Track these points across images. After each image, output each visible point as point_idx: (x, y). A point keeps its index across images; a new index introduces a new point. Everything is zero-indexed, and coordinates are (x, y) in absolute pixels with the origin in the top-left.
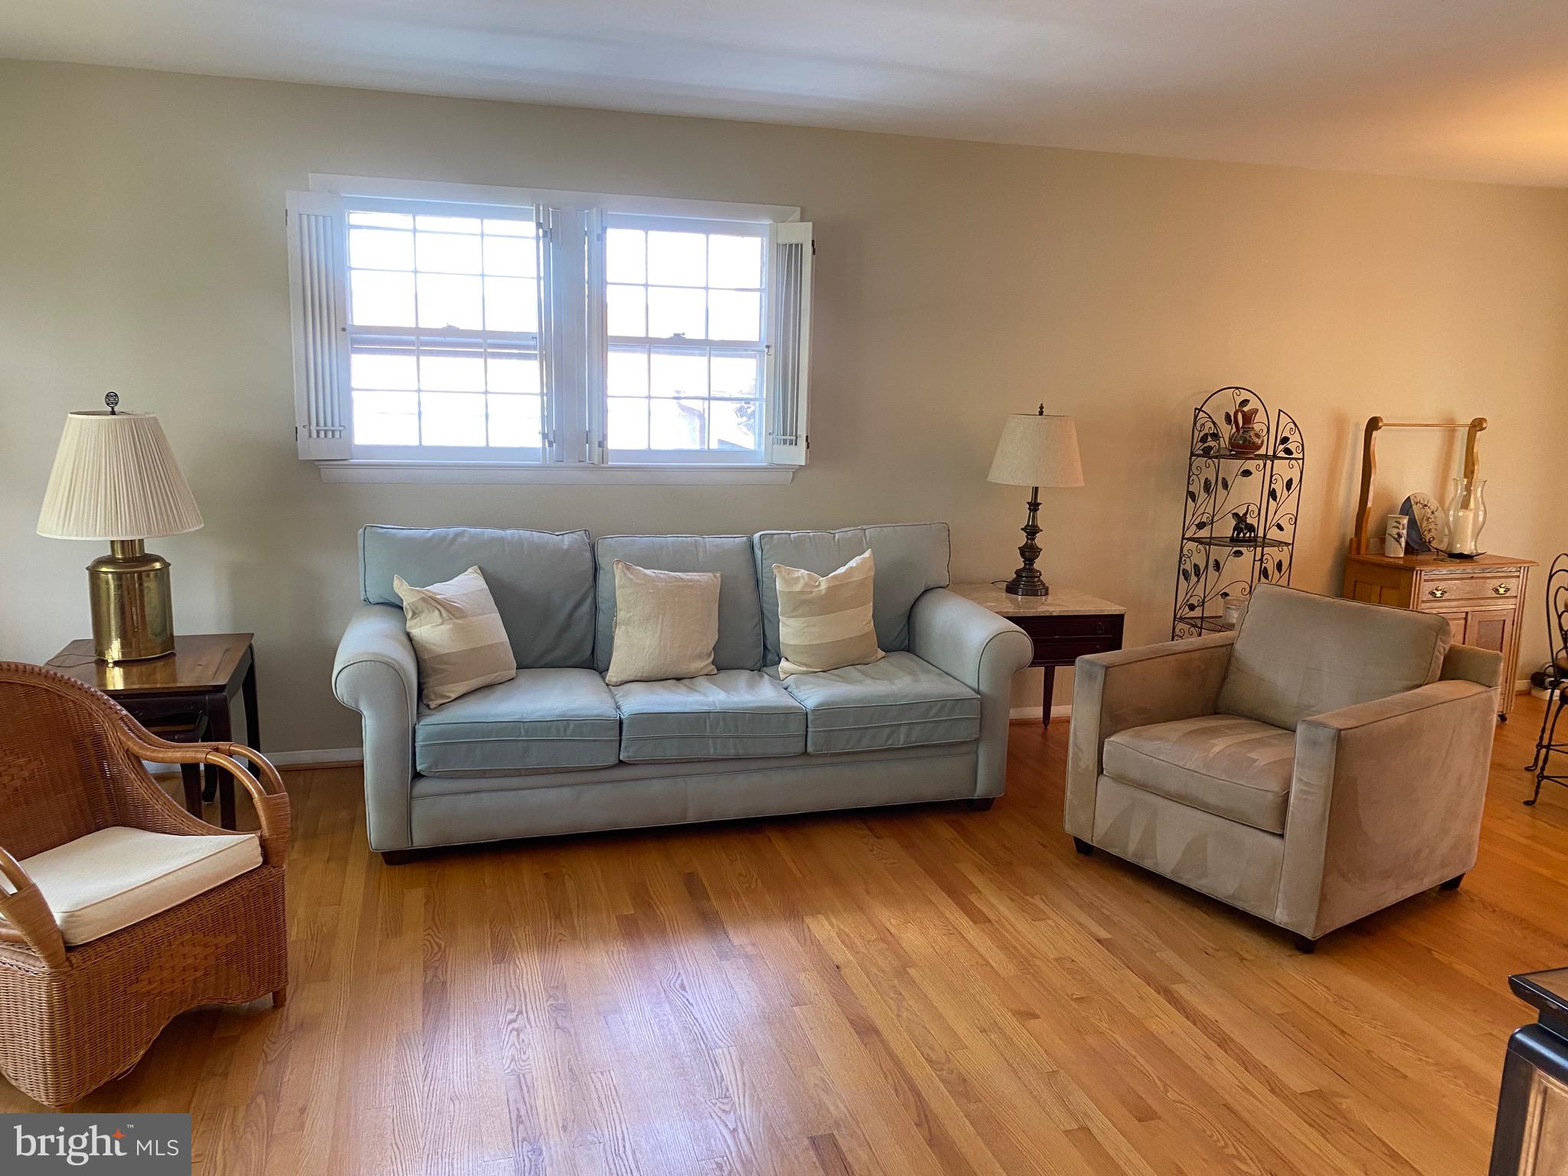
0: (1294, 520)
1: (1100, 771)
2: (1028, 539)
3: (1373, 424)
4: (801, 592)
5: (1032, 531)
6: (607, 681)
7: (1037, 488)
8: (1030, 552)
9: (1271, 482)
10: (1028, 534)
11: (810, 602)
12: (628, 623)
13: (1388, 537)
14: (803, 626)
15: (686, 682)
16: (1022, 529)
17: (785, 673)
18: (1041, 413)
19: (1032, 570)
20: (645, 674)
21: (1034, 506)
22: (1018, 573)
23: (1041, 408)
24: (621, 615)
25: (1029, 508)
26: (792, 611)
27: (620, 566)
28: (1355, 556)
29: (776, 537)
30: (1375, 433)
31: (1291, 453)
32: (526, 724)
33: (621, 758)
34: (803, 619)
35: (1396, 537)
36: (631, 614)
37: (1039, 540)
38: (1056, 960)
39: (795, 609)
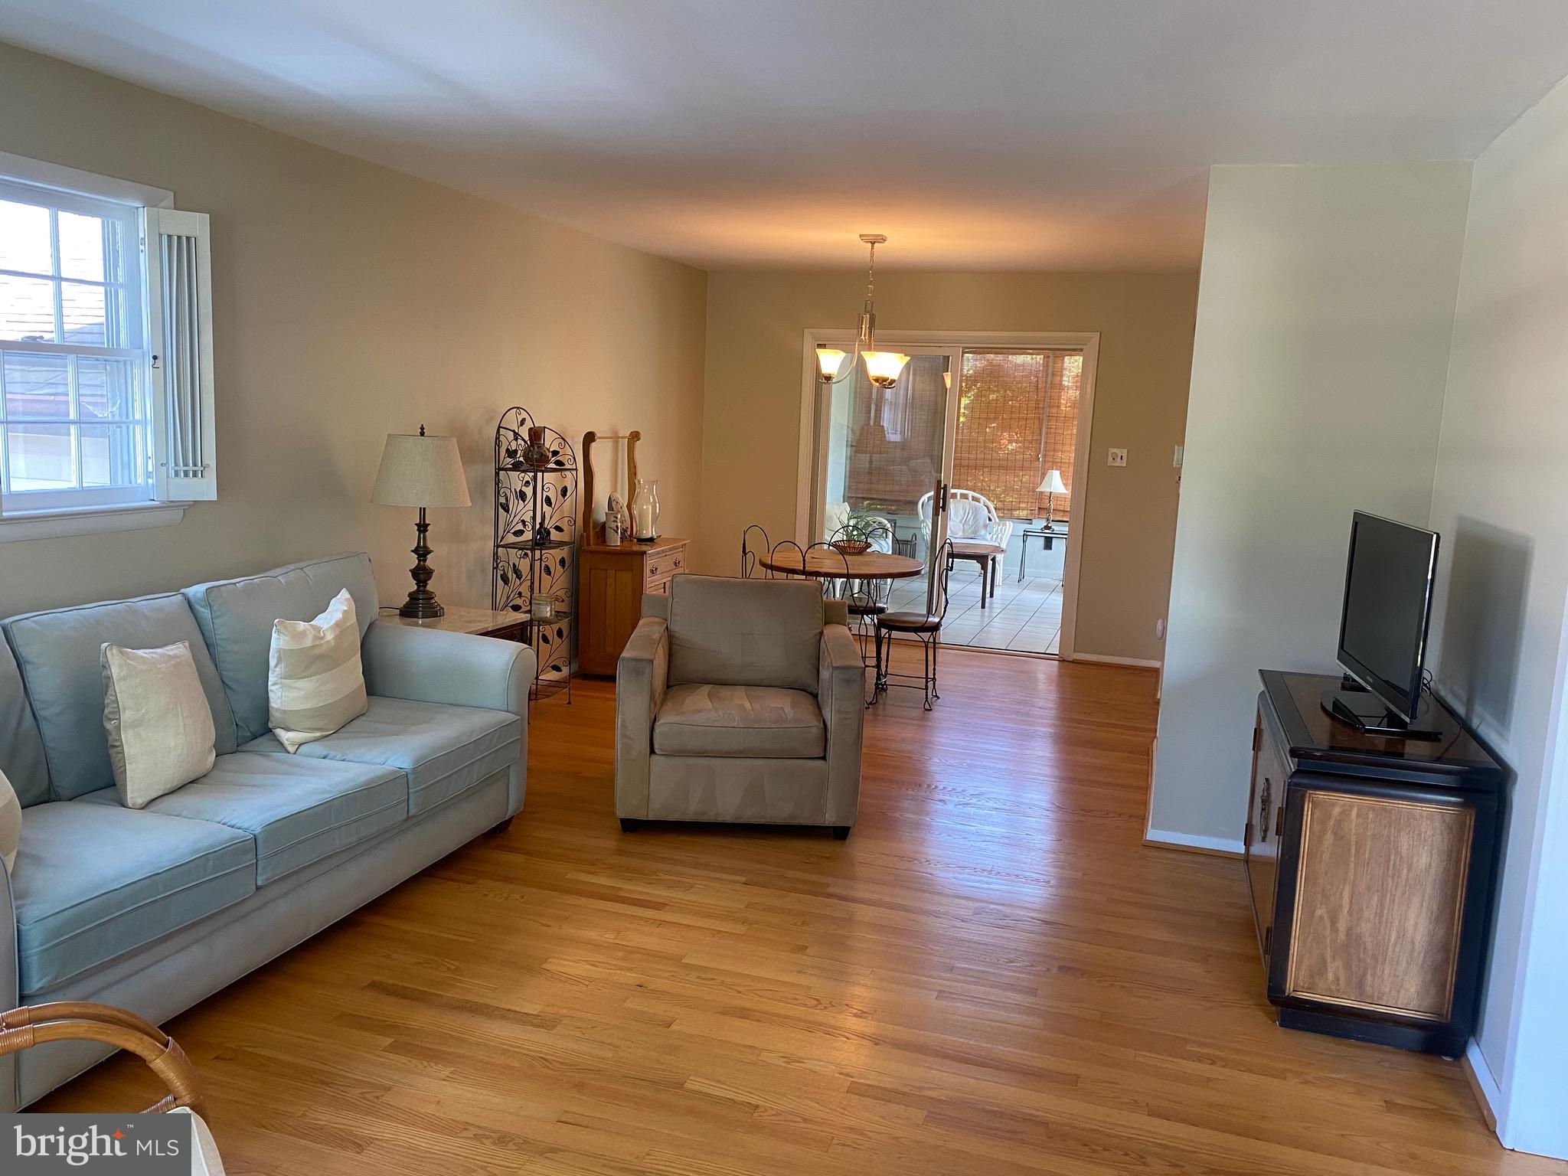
0: (573, 522)
1: (652, 751)
2: (419, 561)
3: (589, 438)
4: (313, 647)
5: (422, 552)
6: (130, 806)
7: (424, 509)
8: (422, 574)
9: (543, 489)
10: (419, 556)
11: (320, 657)
12: (137, 724)
13: (607, 529)
14: (317, 685)
15: (205, 780)
16: (412, 551)
17: (293, 745)
18: (422, 434)
19: (425, 592)
20: (168, 786)
21: (423, 527)
22: (413, 596)
23: (422, 428)
24: (127, 716)
25: (418, 530)
26: (304, 671)
27: (114, 651)
28: (586, 547)
29: (222, 588)
30: (593, 445)
31: (564, 465)
32: (162, 875)
33: (259, 883)
34: (318, 677)
35: (615, 529)
36: (144, 711)
37: (430, 562)
38: (746, 907)
39: (308, 667)
